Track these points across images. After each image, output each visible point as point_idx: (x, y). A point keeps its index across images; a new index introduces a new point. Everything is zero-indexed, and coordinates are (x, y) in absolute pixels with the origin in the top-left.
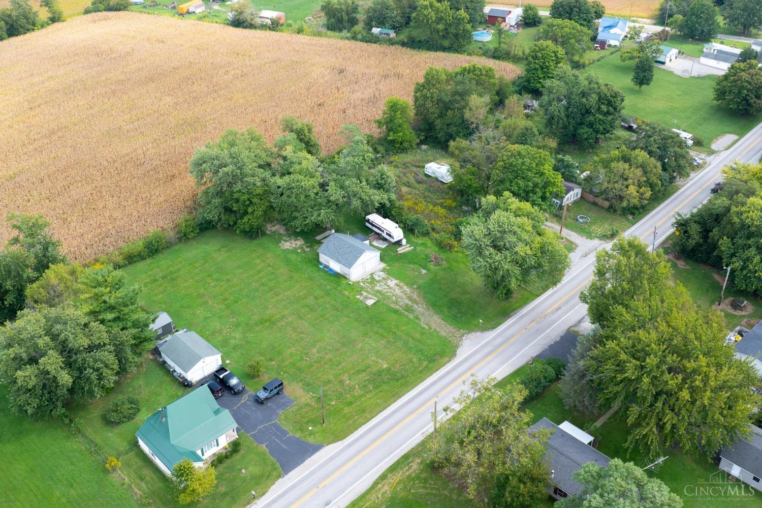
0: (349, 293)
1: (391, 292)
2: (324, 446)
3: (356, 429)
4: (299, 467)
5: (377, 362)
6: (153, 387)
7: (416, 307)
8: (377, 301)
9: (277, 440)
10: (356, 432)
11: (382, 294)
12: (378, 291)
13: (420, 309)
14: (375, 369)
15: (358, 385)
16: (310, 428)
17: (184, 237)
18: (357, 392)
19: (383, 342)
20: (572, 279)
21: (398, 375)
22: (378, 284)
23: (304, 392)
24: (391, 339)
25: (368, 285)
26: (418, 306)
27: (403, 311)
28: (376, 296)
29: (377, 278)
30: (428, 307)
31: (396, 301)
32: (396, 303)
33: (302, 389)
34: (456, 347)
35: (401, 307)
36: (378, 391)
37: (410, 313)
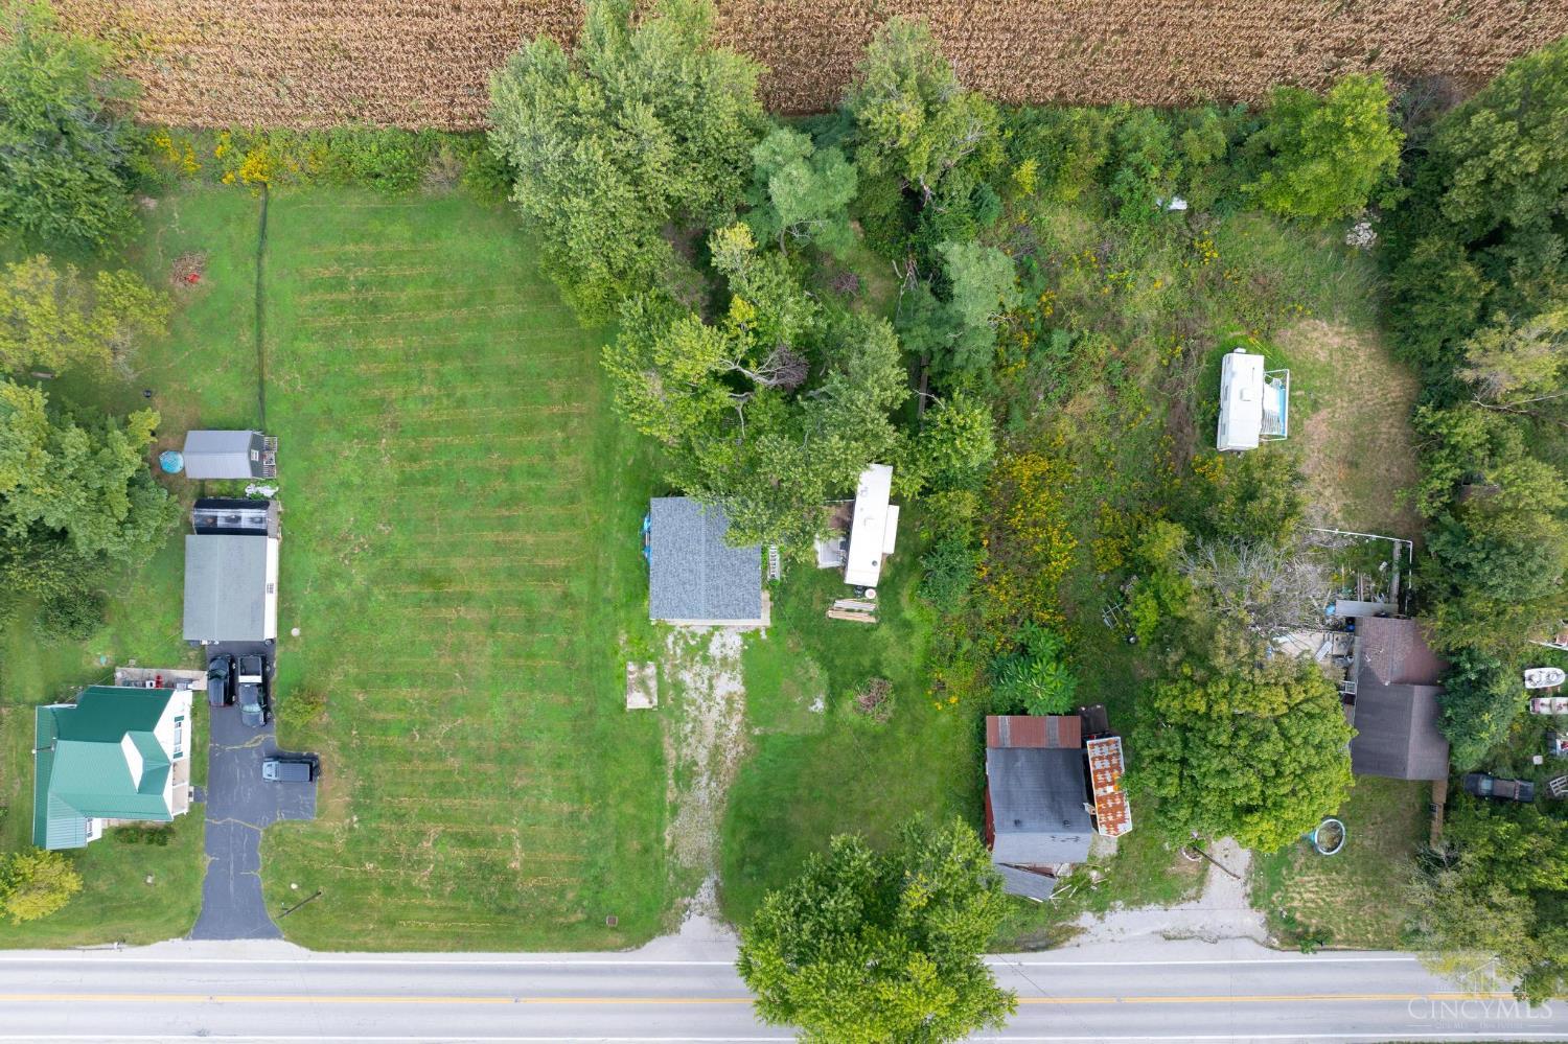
0: (627, 642)
1: (699, 708)
2: (280, 937)
3: (348, 948)
5: (510, 845)
6: (151, 590)
7: (704, 780)
8: (650, 710)
9: (232, 866)
10: (345, 954)
11: (678, 700)
12: (679, 686)
13: (705, 791)
14: (495, 857)
15: (436, 867)
16: (294, 886)
18: (420, 879)
19: (566, 808)
21: (514, 902)
22: (697, 668)
23: (348, 805)
24: (584, 818)
25: (679, 651)
26: (708, 784)
27: (671, 773)
28: (661, 694)
29: (714, 649)
30: (721, 801)
31: (686, 737)
32: (680, 741)
33: (353, 796)
34: (662, 931)
35: (679, 758)
36: (451, 904)
37: (677, 786)
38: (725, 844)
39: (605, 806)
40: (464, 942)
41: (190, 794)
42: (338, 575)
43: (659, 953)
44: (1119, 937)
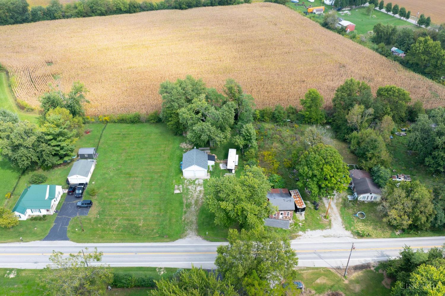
0: (175, 182)
1: (192, 193)
2: (68, 240)
3: (88, 242)
4: (49, 241)
5: (140, 221)
8: (180, 193)
9: (60, 225)
10: (87, 244)
11: (187, 192)
12: (188, 189)
13: (193, 208)
14: (135, 223)
15: (118, 225)
16: (77, 230)
17: (148, 121)
18: (113, 228)
19: (156, 213)
20: (300, 244)
21: (139, 232)
22: (192, 185)
23: (97, 213)
24: (161, 215)
25: (188, 183)
26: (194, 207)
27: (185, 205)
28: (183, 190)
29: (196, 182)
30: (198, 210)
31: (189, 198)
32: (187, 199)
33: (99, 212)
34: (180, 238)
35: (187, 202)
36: (120, 233)
37: (186, 208)
38: (199, 219)
39: (166, 213)
40: (123, 241)
41: (55, 211)
42: (107, 174)
43: (180, 242)
44: (311, 237)
